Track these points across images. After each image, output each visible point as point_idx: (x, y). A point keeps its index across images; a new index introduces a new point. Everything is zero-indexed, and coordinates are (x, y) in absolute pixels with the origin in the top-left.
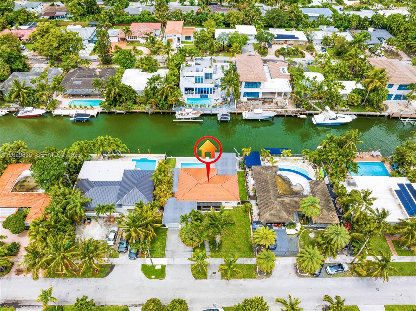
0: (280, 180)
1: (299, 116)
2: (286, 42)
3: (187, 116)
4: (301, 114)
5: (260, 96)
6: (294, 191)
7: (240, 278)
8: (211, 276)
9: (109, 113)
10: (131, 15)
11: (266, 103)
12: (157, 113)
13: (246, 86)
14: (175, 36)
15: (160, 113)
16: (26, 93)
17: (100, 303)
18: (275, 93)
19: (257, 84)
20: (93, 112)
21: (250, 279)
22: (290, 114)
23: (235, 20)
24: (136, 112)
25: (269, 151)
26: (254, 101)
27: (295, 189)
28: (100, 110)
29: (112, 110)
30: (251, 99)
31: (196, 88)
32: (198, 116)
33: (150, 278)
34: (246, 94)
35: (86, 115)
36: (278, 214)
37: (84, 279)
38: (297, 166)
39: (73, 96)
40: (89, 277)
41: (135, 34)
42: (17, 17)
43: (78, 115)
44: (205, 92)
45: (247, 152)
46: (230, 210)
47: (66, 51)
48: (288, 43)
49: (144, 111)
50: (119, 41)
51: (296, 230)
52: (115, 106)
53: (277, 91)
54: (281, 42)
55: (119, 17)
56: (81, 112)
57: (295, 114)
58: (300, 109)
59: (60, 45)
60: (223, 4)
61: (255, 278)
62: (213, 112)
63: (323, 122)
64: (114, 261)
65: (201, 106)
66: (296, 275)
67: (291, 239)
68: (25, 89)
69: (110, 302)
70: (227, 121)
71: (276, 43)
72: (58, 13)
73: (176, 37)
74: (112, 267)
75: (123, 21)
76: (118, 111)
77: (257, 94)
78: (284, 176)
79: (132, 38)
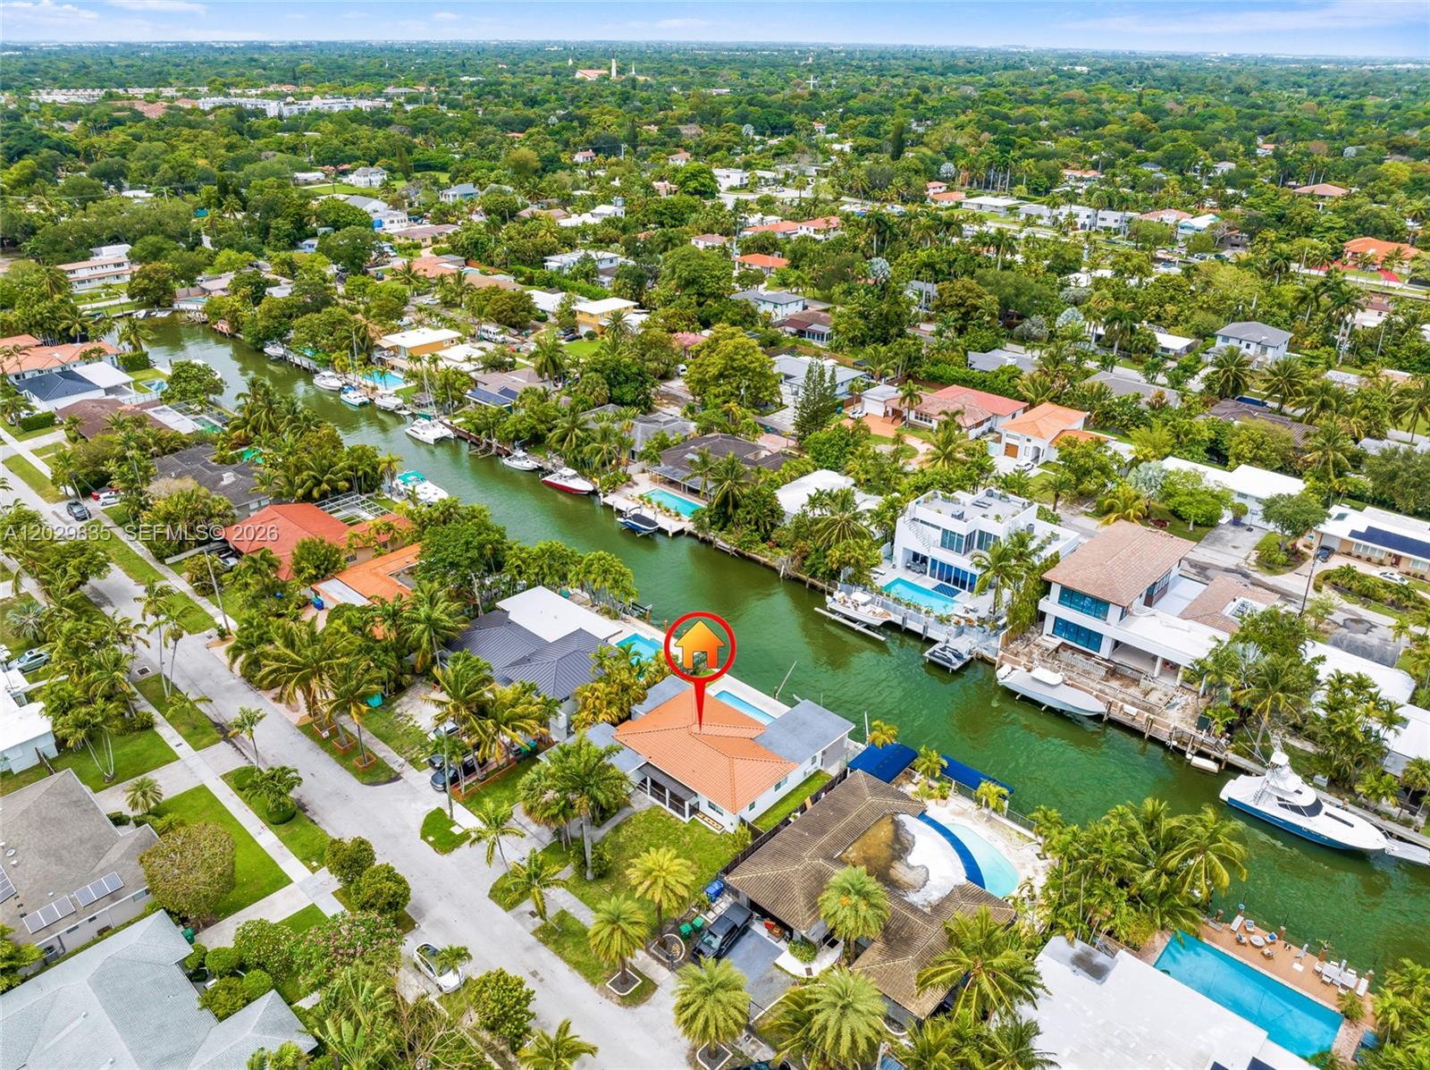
0: (885, 832)
1: (1189, 756)
2: (1397, 561)
3: (851, 613)
4: (1201, 754)
5: (1105, 650)
6: (888, 874)
7: (568, 961)
8: (521, 914)
9: (703, 541)
10: (981, 371)
11: (1118, 679)
12: (798, 580)
13: (1062, 600)
14: (1029, 440)
15: (804, 582)
16: (577, 437)
17: (315, 814)
18: (1155, 658)
19: (1099, 606)
20: (671, 525)
21: (582, 978)
22: (1164, 738)
23: (1246, 449)
24: (757, 562)
25: (945, 763)
26: (1080, 657)
27: (899, 871)
28: (689, 527)
29: (711, 535)
30: (1072, 648)
31: (934, 561)
32: (878, 622)
33: (424, 837)
34: (1062, 626)
35: (651, 523)
36: (781, 887)
37: (338, 766)
38: (1004, 852)
39: (671, 483)
40: (346, 768)
41: (929, 411)
42: (722, 313)
43: (638, 518)
44: (956, 583)
45: (884, 735)
46: (710, 832)
47: (732, 394)
48: (1403, 566)
49: (773, 564)
50: (886, 414)
51: (809, 971)
52: (721, 530)
53: (1162, 654)
54: (1376, 556)
55: (935, 364)
56: (647, 513)
57: (1175, 743)
58: (1202, 736)
59: (721, 375)
60: (1288, 409)
61: (593, 983)
62: (931, 634)
63: (1252, 804)
64: (410, 773)
65: (908, 605)
66: (686, 1051)
67: (771, 980)
68: (581, 430)
69: (327, 825)
70: (948, 669)
71: (1355, 554)
72: (815, 327)
73: (1031, 445)
74: (395, 777)
75: (941, 377)
76: (721, 543)
77: (1094, 639)
78: (907, 832)
79: (920, 416)
